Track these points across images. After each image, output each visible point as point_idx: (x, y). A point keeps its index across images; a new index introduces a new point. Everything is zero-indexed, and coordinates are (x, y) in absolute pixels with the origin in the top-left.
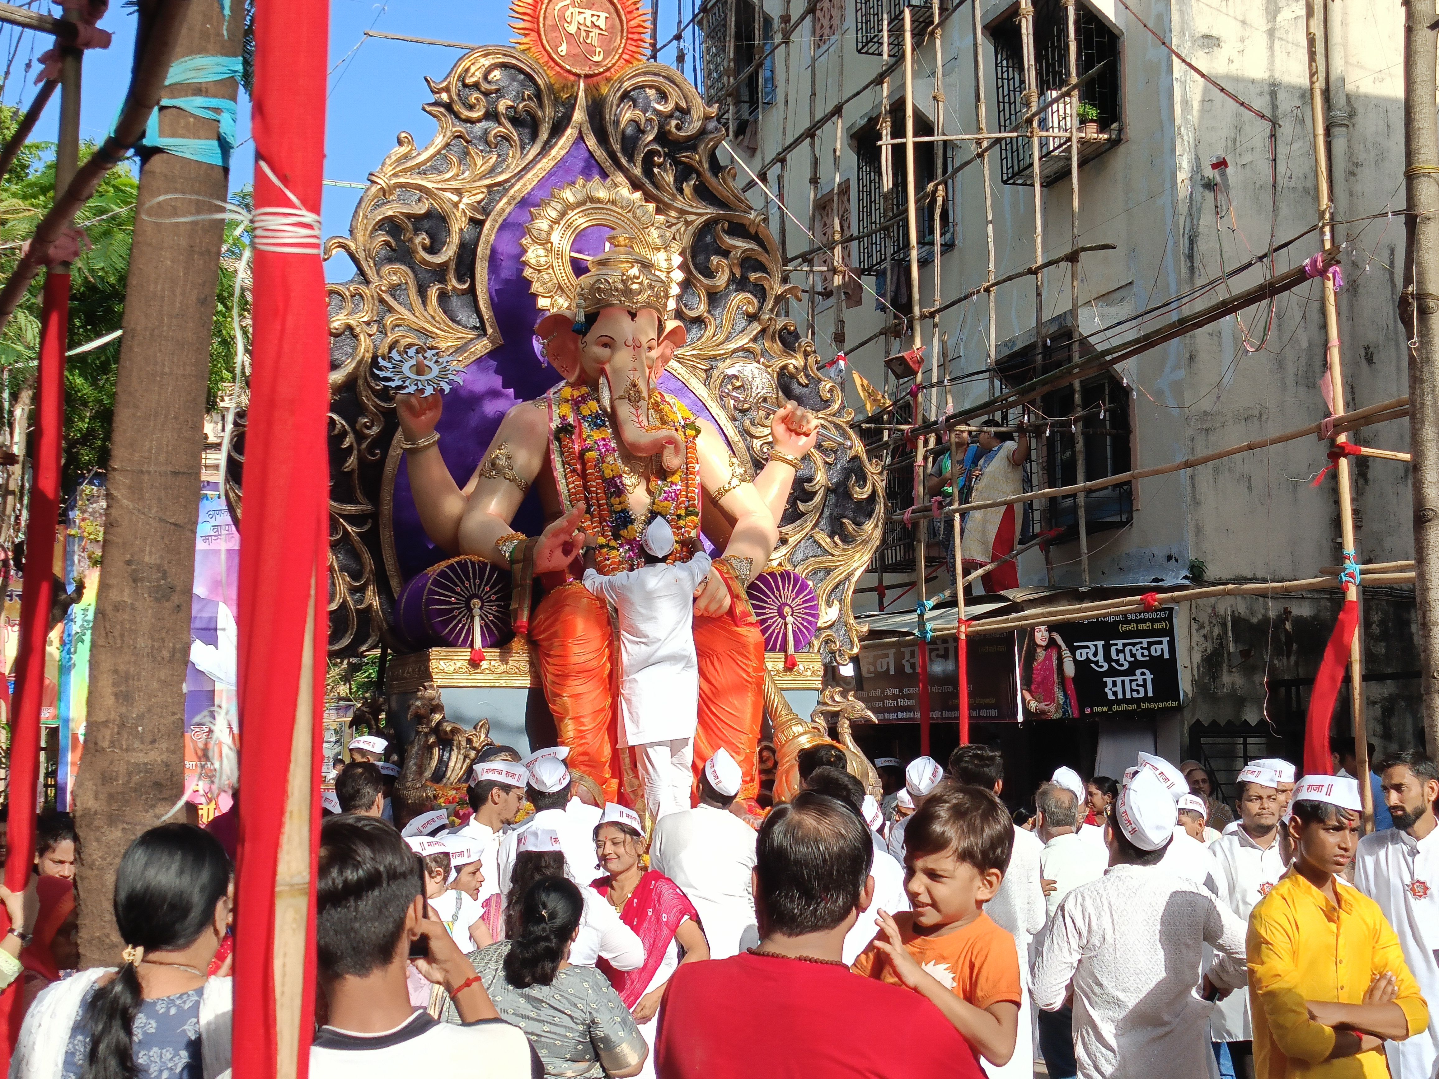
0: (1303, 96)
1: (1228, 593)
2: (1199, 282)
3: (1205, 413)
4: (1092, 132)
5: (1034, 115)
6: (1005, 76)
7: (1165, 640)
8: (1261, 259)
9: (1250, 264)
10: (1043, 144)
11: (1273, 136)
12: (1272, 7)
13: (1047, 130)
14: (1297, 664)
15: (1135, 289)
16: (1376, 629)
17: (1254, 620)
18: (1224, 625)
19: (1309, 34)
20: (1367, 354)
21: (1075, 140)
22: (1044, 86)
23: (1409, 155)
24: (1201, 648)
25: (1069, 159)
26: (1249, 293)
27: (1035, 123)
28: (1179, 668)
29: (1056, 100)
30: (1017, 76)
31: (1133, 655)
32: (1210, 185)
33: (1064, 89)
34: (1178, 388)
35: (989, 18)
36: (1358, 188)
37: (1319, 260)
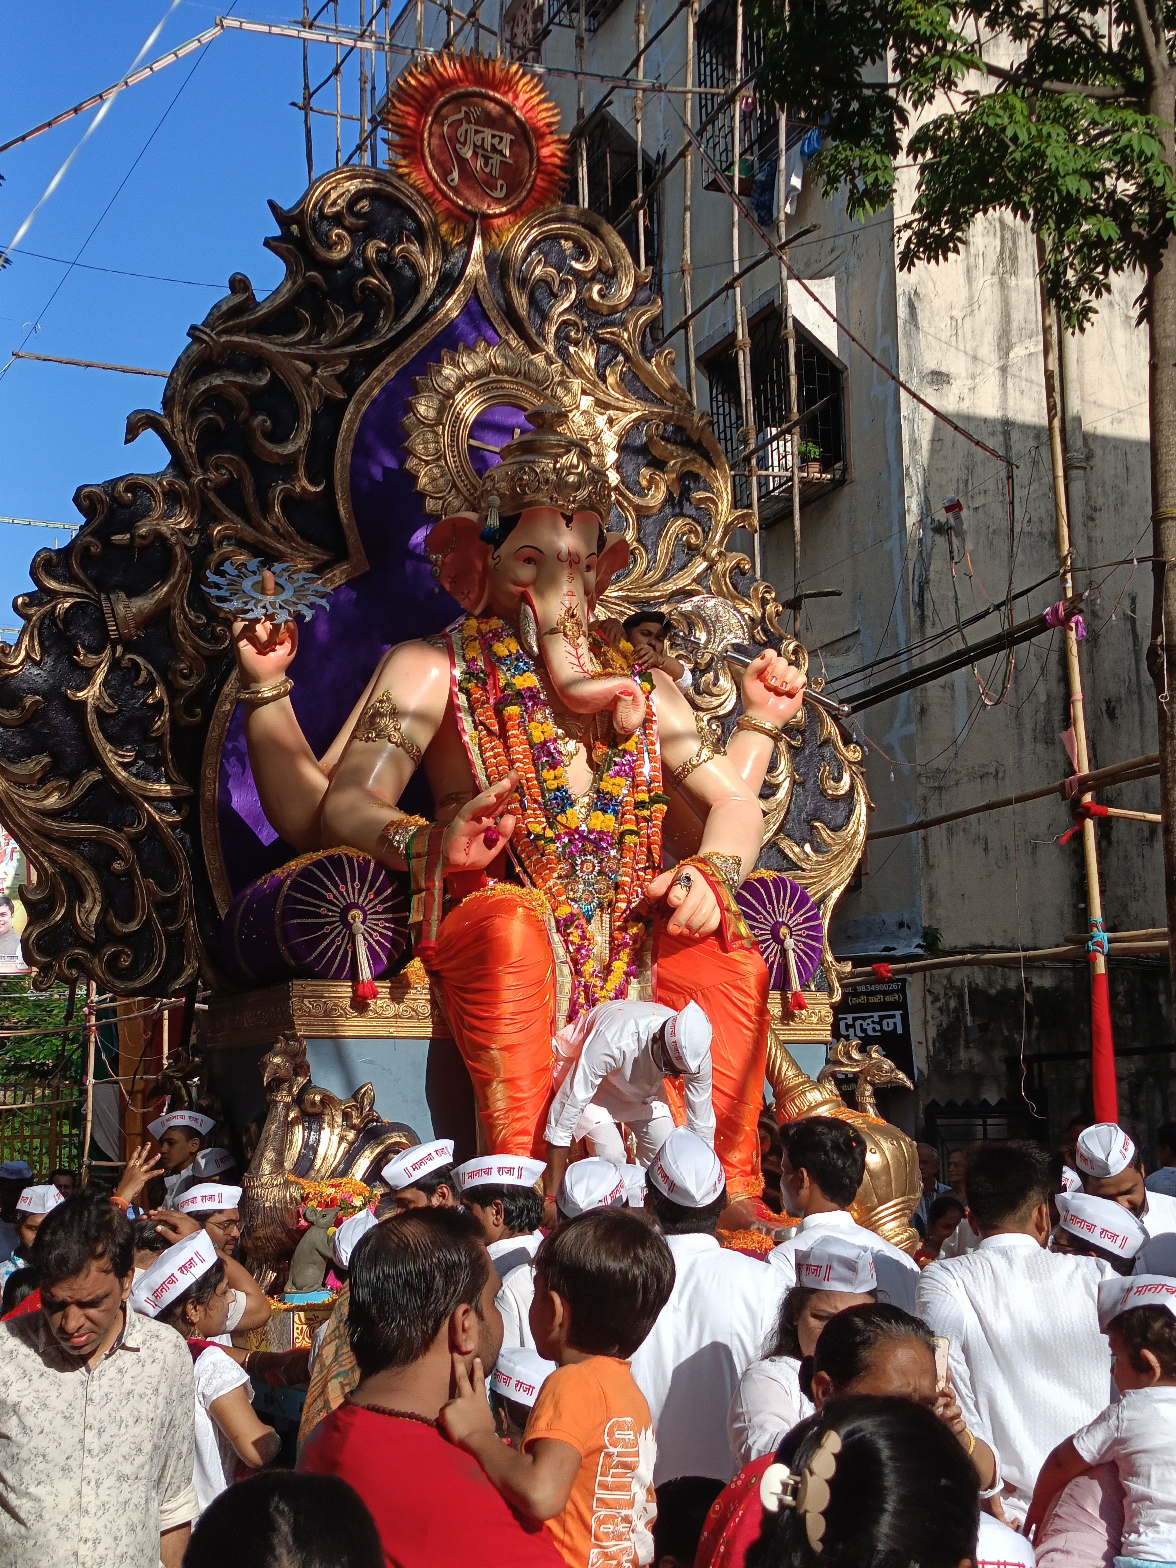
0: (1037, 437)
1: (963, 963)
2: (930, 632)
3: (938, 770)
4: (814, 472)
5: (752, 453)
6: (721, 411)
7: (898, 1013)
8: (998, 607)
9: (987, 613)
10: (763, 482)
11: (1010, 477)
12: (1004, 343)
13: (767, 469)
14: (1038, 1038)
15: (862, 638)
16: (1121, 1001)
17: (993, 991)
18: (960, 997)
19: (1046, 370)
20: (1108, 708)
21: (796, 480)
22: (762, 423)
23: (1156, 498)
24: (936, 1022)
25: (791, 500)
26: (986, 643)
27: (754, 462)
28: (914, 1044)
29: (776, 438)
30: (733, 411)
31: (864, 1030)
32: (940, 529)
33: (784, 426)
34: (908, 744)
35: (704, 350)
36: (1097, 534)
37: (1061, 608)
